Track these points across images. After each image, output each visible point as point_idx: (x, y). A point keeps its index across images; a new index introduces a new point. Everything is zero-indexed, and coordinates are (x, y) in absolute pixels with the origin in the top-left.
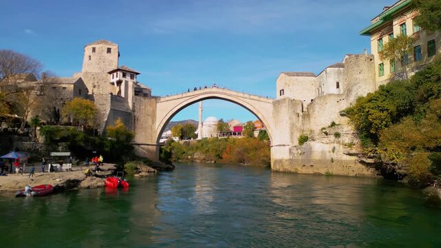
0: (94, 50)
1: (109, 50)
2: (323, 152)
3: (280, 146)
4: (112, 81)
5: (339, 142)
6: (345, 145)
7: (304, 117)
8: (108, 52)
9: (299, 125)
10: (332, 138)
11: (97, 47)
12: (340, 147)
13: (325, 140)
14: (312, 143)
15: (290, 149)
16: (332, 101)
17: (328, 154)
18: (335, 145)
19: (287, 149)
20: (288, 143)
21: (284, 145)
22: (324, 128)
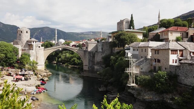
0: (21, 32)
1: (27, 32)
2: (97, 69)
3: (86, 65)
4: (29, 44)
7: (93, 57)
9: (91, 59)
10: (99, 65)
13: (98, 65)
14: (95, 66)
15: (88, 67)
16: (100, 54)
18: (100, 67)
19: (87, 67)
20: (88, 65)
21: (87, 66)
22: (98, 62)
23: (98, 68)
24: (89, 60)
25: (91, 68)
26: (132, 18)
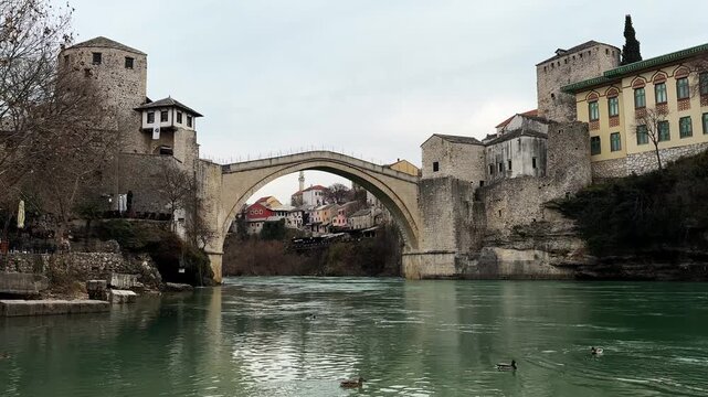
0: (97, 58)
1: (129, 63)
2: (518, 263)
3: (434, 253)
4: (146, 125)
5: (542, 249)
6: (553, 252)
8: (127, 66)
9: (469, 220)
11: (104, 52)
12: (544, 255)
13: (520, 245)
14: (497, 250)
15: (456, 259)
16: (530, 188)
17: (526, 267)
18: (537, 252)
19: (451, 258)
20: (453, 250)
21: (444, 253)
22: (520, 227)
23: (524, 256)
24: (459, 223)
25: (475, 263)
26: (629, 32)
